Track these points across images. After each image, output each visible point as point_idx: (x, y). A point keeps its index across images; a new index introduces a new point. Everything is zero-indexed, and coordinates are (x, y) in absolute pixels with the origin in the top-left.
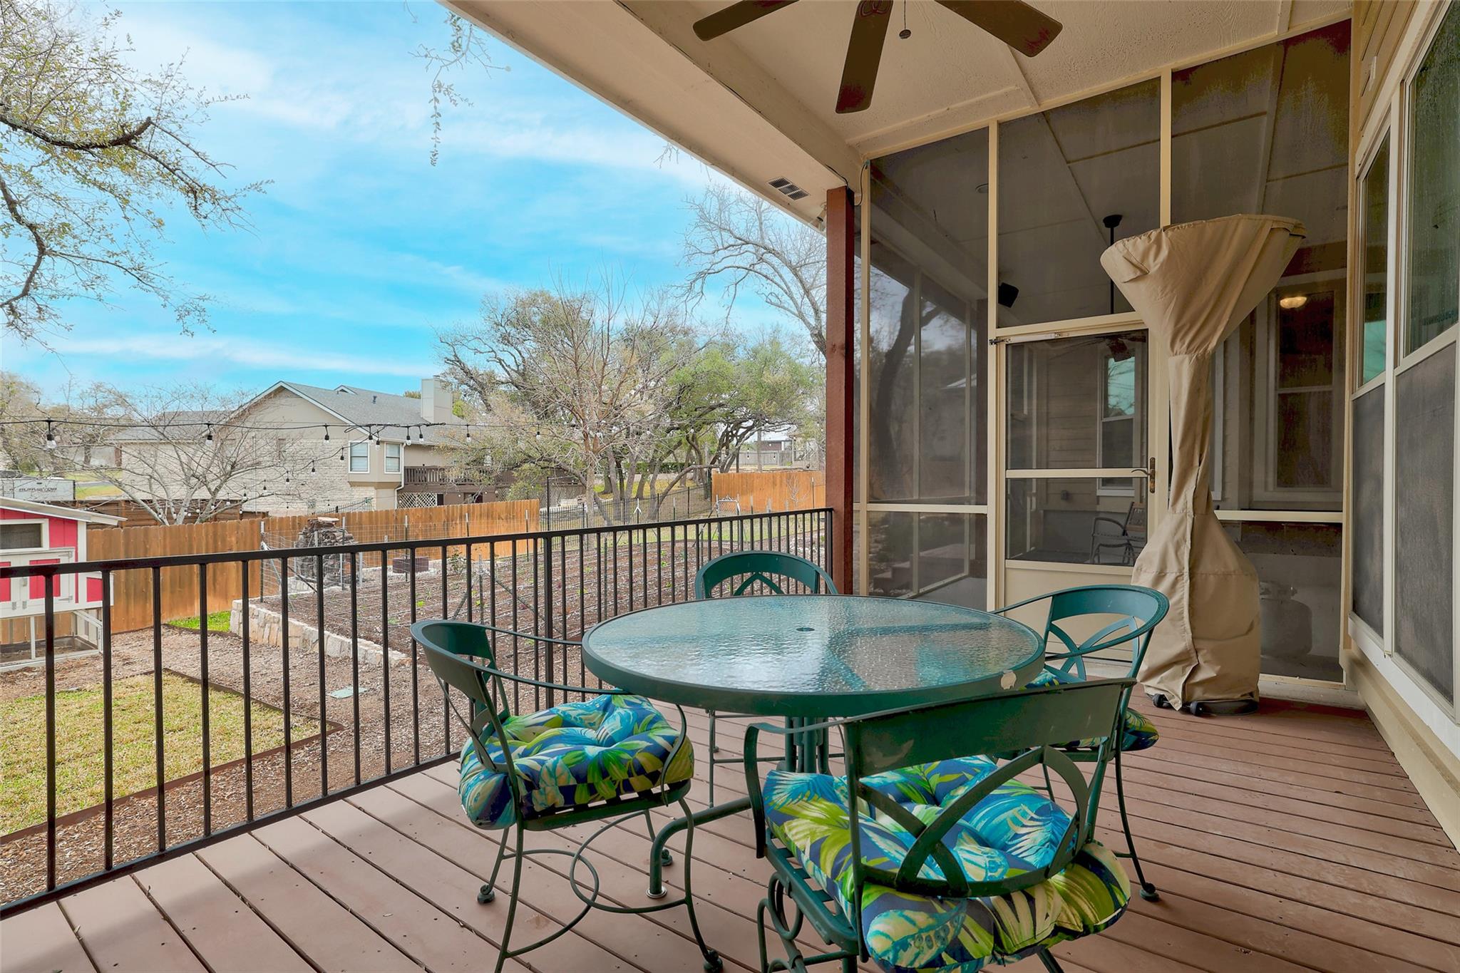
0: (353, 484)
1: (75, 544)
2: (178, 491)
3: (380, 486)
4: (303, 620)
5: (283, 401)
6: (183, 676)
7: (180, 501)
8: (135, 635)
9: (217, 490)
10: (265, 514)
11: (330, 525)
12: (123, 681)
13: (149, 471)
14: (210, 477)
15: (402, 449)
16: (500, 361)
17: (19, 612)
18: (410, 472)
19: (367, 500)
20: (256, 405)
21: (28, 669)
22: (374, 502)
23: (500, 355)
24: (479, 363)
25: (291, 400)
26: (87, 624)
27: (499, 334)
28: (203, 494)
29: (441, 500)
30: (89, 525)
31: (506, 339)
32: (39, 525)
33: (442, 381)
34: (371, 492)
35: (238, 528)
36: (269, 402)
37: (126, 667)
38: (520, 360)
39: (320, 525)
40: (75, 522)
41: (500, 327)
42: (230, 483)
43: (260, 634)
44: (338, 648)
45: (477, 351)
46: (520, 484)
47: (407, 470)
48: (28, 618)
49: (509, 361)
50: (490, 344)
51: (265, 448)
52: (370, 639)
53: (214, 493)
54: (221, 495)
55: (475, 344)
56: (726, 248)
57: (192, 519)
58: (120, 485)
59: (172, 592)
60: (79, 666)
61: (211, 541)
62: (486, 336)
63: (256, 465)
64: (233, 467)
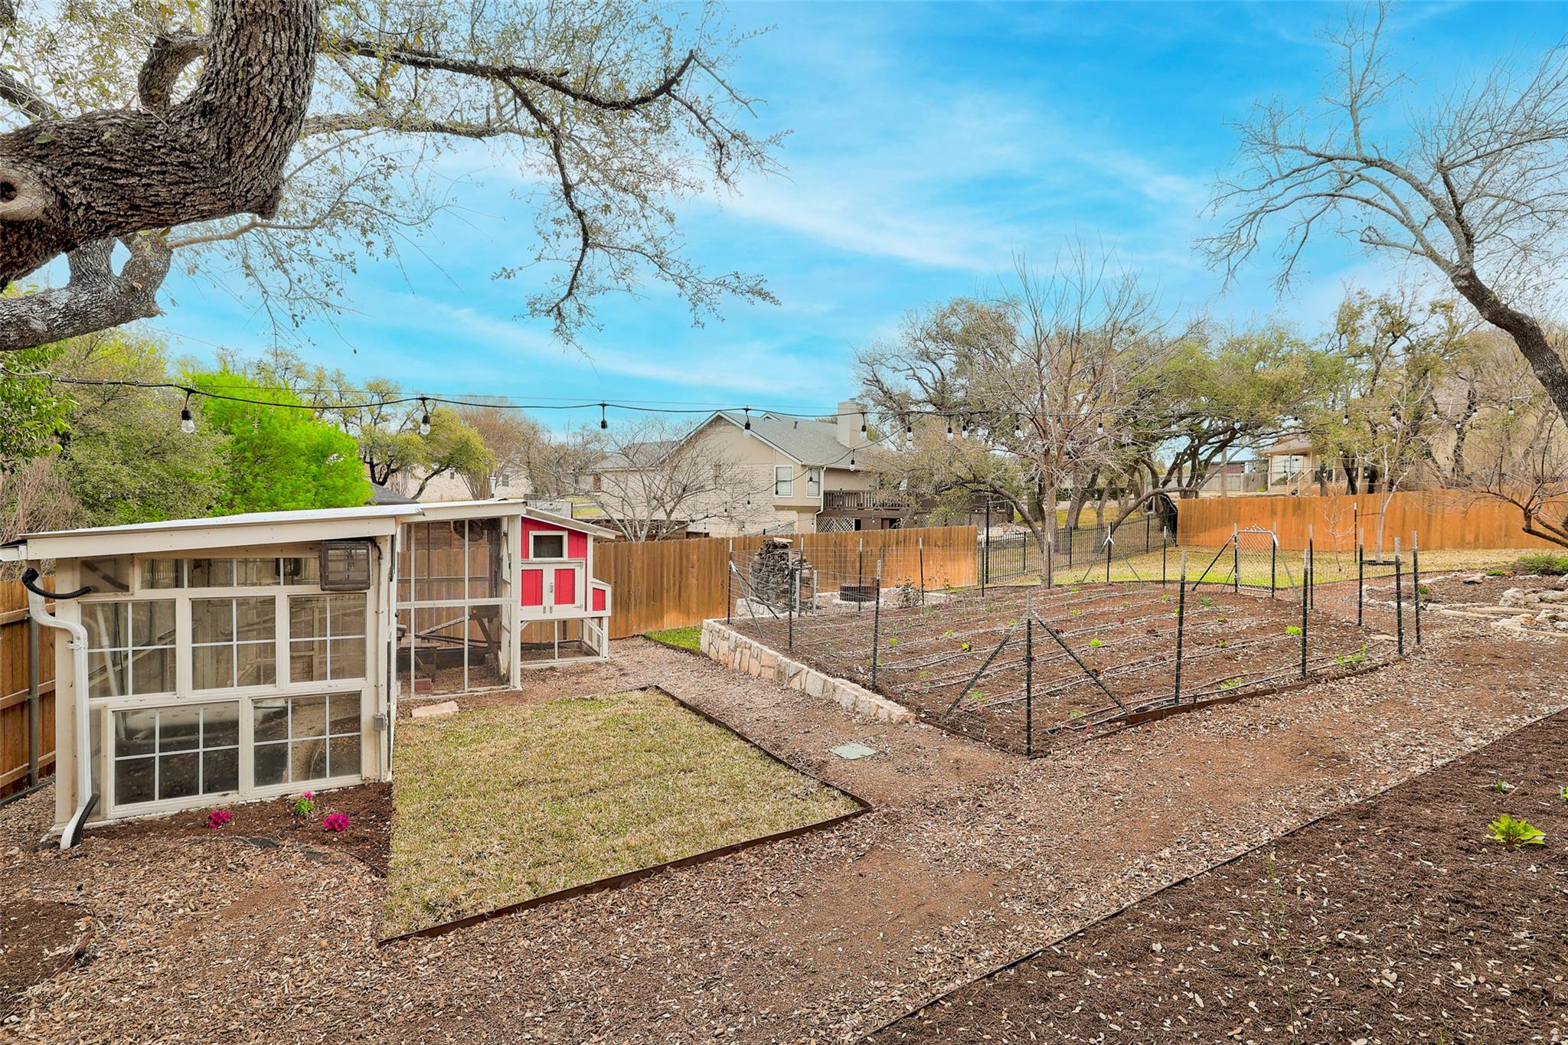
0: (778, 508)
1: (585, 555)
2: (642, 513)
3: (801, 510)
4: (775, 648)
5: (722, 428)
6: (674, 698)
7: (643, 521)
8: (622, 643)
9: (671, 511)
10: (707, 535)
11: (785, 546)
12: (624, 694)
13: (622, 494)
14: (667, 499)
15: (822, 473)
16: (919, 380)
17: (548, 616)
18: (828, 495)
19: (791, 524)
20: (700, 433)
21: (552, 669)
22: (796, 526)
23: (919, 373)
24: (897, 382)
25: (729, 428)
26: (591, 630)
27: (916, 351)
28: (660, 515)
29: (858, 526)
30: (595, 539)
31: (925, 355)
32: (561, 537)
33: (857, 404)
34: (793, 516)
35: (699, 546)
36: (710, 431)
37: (624, 679)
38: (938, 376)
39: (775, 546)
40: (585, 536)
41: (919, 343)
42: (682, 505)
43: (731, 659)
44: (820, 688)
45: (895, 369)
46: (942, 509)
47: (826, 494)
48: (552, 622)
49: (927, 378)
50: (908, 361)
51: (707, 473)
52: (855, 682)
53: (669, 515)
54: (674, 517)
55: (893, 362)
56: (1287, 176)
57: (651, 537)
58: (602, 506)
59: (648, 605)
60: (588, 672)
61: (678, 557)
62: (904, 354)
63: (701, 488)
64: (684, 490)
